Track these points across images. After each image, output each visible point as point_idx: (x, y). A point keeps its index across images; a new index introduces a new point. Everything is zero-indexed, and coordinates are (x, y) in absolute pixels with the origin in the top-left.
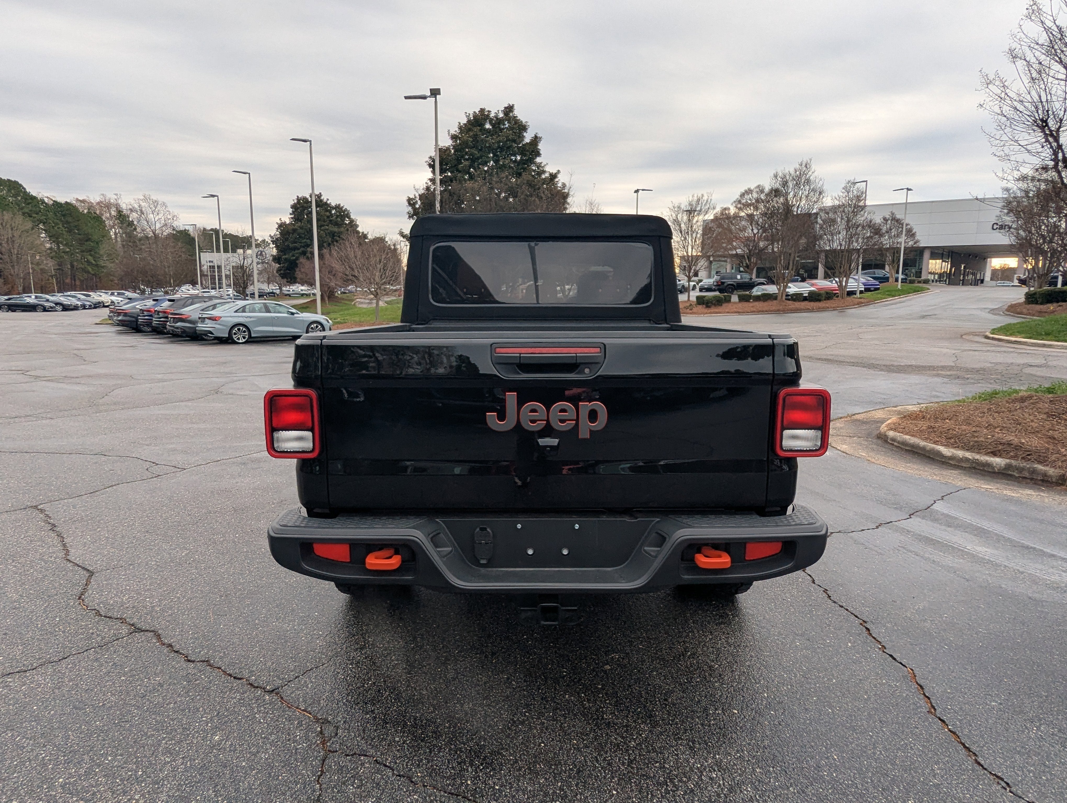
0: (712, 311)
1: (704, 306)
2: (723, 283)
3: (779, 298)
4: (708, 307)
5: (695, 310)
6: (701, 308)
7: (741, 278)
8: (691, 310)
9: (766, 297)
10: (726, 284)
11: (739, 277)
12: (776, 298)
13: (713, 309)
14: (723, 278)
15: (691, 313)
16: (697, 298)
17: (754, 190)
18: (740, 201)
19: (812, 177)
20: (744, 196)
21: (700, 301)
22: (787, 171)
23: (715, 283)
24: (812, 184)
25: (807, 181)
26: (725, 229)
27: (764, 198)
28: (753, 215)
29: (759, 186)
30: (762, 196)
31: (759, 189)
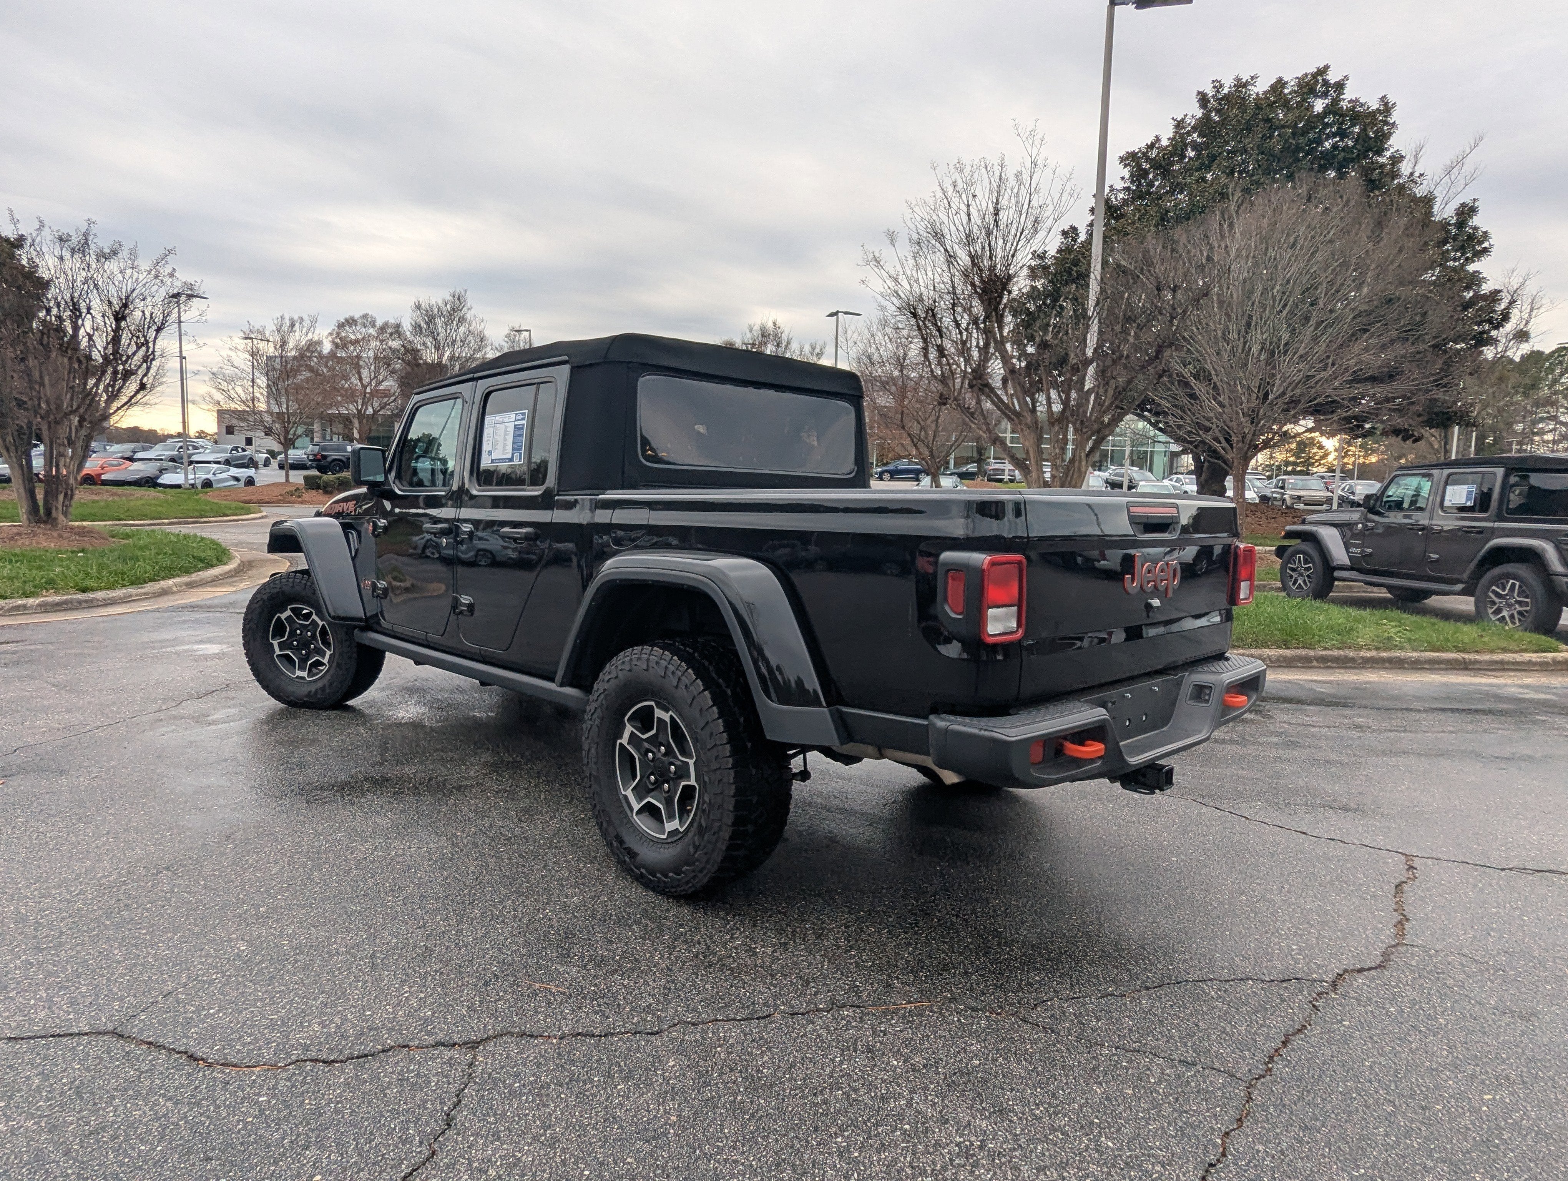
2: (325, 457)
6: (315, 495)
10: (329, 459)
14: (324, 449)
15: (301, 503)
16: (306, 478)
17: (360, 321)
18: (338, 334)
19: (468, 316)
20: (347, 328)
21: (311, 484)
22: (433, 302)
23: (311, 457)
24: (470, 325)
25: (462, 320)
26: (318, 374)
27: (375, 334)
28: (358, 357)
29: (365, 316)
30: (372, 331)
31: (367, 320)
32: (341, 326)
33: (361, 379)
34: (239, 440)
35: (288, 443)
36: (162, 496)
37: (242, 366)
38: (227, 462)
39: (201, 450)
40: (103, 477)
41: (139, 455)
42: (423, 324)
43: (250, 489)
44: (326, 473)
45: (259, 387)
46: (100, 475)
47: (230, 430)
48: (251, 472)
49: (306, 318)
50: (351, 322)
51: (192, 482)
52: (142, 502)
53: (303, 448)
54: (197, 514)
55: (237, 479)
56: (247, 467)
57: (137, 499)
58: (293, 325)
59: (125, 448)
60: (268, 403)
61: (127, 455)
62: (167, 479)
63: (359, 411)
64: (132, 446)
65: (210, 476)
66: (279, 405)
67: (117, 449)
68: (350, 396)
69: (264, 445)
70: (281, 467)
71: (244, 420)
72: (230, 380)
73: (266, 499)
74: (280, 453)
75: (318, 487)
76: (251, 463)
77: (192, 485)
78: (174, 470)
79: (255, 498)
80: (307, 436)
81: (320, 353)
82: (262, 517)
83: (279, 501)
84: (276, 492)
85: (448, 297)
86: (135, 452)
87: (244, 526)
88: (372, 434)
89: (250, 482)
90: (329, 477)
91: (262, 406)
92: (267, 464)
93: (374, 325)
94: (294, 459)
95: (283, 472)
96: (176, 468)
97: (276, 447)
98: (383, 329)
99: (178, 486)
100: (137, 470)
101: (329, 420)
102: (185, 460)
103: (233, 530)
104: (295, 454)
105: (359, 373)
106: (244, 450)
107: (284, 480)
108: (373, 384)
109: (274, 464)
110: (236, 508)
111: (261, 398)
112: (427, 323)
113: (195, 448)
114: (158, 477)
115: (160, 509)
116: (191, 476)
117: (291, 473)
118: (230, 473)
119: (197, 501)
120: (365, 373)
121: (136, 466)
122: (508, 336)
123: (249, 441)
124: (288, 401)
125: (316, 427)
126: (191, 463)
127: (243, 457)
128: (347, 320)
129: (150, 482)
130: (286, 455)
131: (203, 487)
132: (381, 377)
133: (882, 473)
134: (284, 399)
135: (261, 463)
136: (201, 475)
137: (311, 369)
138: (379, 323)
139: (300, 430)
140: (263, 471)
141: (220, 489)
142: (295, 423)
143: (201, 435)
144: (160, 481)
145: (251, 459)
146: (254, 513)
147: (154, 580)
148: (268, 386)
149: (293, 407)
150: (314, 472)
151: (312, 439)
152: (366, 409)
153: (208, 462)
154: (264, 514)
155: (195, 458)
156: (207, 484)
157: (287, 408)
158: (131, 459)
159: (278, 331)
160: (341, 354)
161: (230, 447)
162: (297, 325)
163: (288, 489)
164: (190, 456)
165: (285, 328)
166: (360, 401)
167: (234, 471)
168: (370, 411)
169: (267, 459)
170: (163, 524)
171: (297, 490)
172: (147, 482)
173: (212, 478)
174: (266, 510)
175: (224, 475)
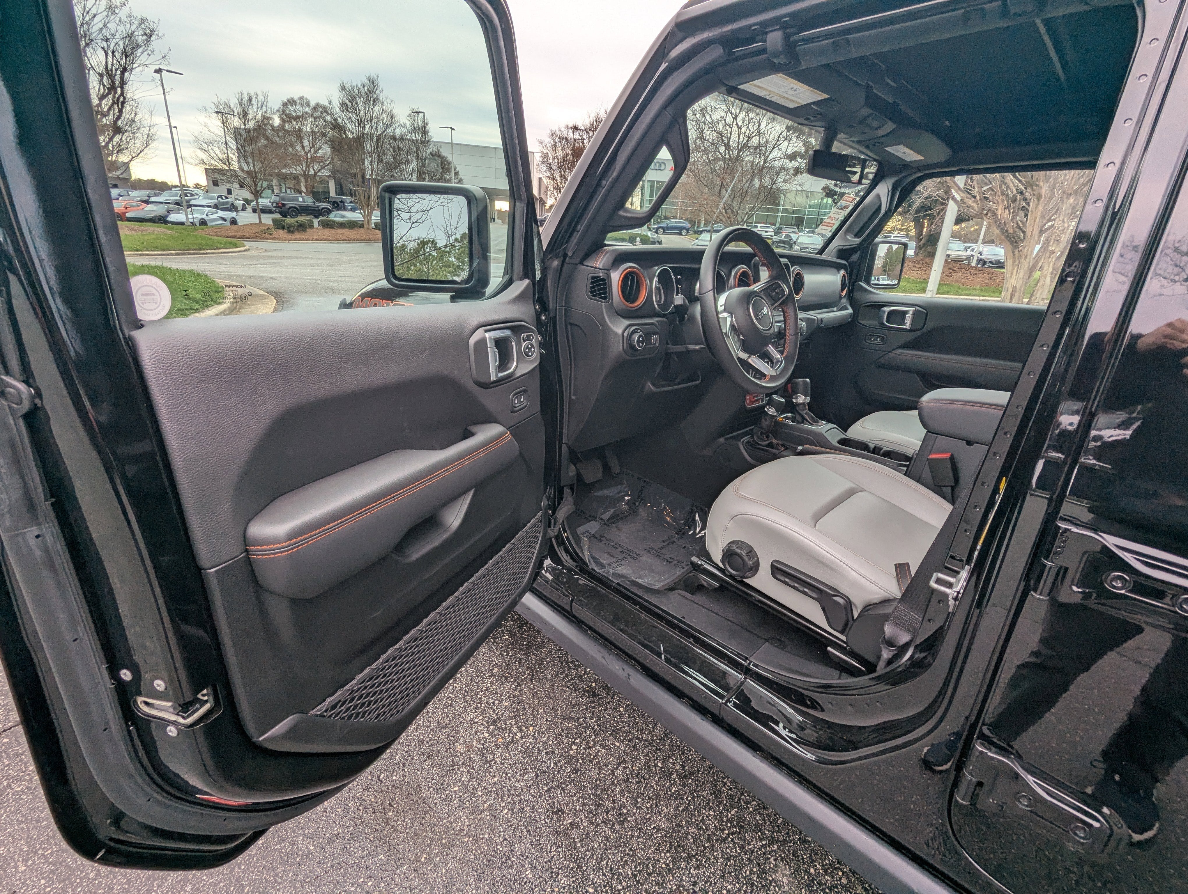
0: (298, 237)
2: (284, 205)
3: (366, 226)
4: (290, 232)
6: (281, 233)
7: (304, 201)
8: (270, 234)
9: (352, 225)
10: (287, 207)
11: (301, 199)
12: (361, 226)
13: (297, 235)
14: (283, 199)
15: (272, 239)
16: (274, 221)
17: (298, 102)
18: (284, 111)
19: (381, 98)
20: (289, 107)
21: (278, 225)
22: (354, 84)
23: (275, 205)
24: (383, 104)
25: (376, 101)
26: (272, 142)
27: (310, 112)
28: (300, 130)
29: (301, 98)
30: (307, 109)
31: (304, 101)
32: (285, 105)
33: (303, 147)
34: (222, 189)
35: (257, 194)
36: (169, 232)
37: (216, 132)
38: (216, 206)
39: (196, 197)
40: (127, 215)
41: (153, 199)
42: (348, 102)
43: (234, 227)
44: (286, 216)
45: (231, 149)
46: (124, 213)
47: (215, 183)
48: (233, 214)
49: (260, 94)
50: (292, 102)
51: (192, 220)
52: (153, 236)
53: (267, 198)
54: (195, 247)
55: (224, 219)
56: (230, 210)
57: (149, 234)
58: (250, 99)
59: (142, 194)
60: (239, 161)
61: (146, 198)
62: (174, 217)
63: (305, 172)
64: (147, 192)
65: (204, 216)
66: (248, 163)
67: (137, 194)
68: (297, 159)
69: (240, 195)
70: (254, 211)
71: (223, 174)
72: (209, 143)
73: (247, 235)
74: (253, 201)
75: (283, 228)
76: (233, 208)
77: (192, 223)
78: (178, 211)
79: (238, 234)
80: (269, 188)
81: (272, 126)
82: (246, 250)
83: (256, 237)
84: (254, 231)
85: (365, 81)
86: (150, 197)
87: (233, 257)
88: (315, 190)
89: (234, 222)
90: (289, 220)
91: (235, 166)
92: (244, 208)
93: (309, 106)
94: (263, 206)
95: (256, 215)
96: (179, 209)
97: (249, 196)
98: (315, 109)
99: (182, 224)
100: (151, 210)
101: (284, 178)
102: (184, 204)
103: (225, 261)
104: (264, 202)
105: (302, 143)
106: (226, 198)
107: (257, 221)
108: (312, 150)
109: (249, 209)
110: (226, 243)
111: (234, 157)
112: (351, 102)
113: (192, 195)
114: (167, 216)
115: (167, 242)
116: (190, 216)
117: (262, 215)
118: (218, 215)
119: (196, 236)
120: (306, 143)
121: (150, 207)
122: (410, 116)
123: (229, 192)
124: (253, 161)
125: (275, 182)
126: (189, 206)
127: (227, 203)
128: (289, 101)
129: (161, 220)
130: (257, 202)
131: (200, 225)
132: (317, 146)
133: (657, 229)
134: (250, 160)
135: (240, 208)
136: (197, 215)
137: (267, 138)
138: (313, 103)
139: (265, 184)
140: (242, 213)
141: (212, 226)
142: (261, 179)
143: (197, 186)
144: (168, 219)
145: (232, 204)
146: (240, 247)
148: (238, 149)
149: (258, 165)
150: (278, 216)
151: (273, 191)
152: (309, 171)
153: (202, 206)
154: (247, 248)
155: (193, 202)
156: (203, 223)
157: (254, 166)
158: (147, 202)
159: (240, 104)
160: (287, 127)
161: (216, 195)
162: (254, 99)
163: (262, 228)
164: (188, 201)
165: (245, 101)
166: (304, 164)
167: (221, 214)
168: (312, 172)
169: (243, 205)
170: (172, 255)
171: (268, 229)
172: (160, 220)
173: (206, 218)
174: (248, 244)
175: (214, 216)
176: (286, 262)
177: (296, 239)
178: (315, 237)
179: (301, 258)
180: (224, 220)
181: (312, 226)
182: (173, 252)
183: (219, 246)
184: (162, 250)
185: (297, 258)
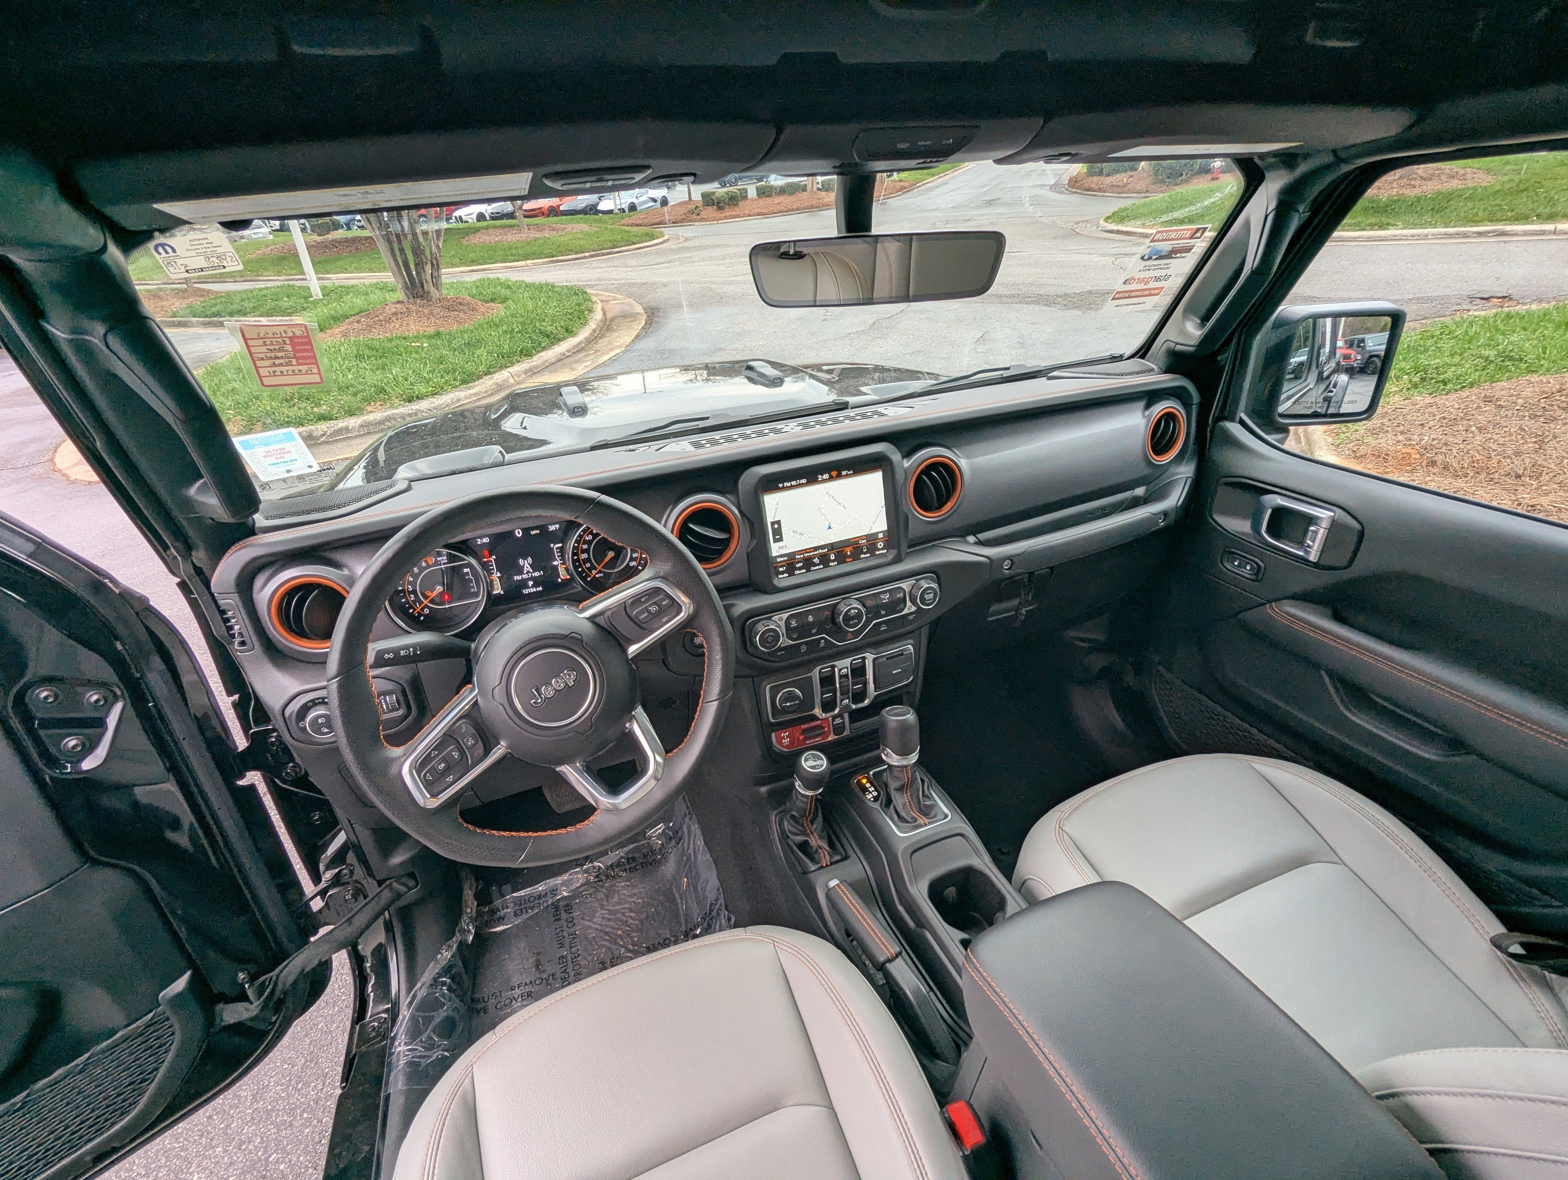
0: (727, 214)
1: (715, 207)
3: (809, 188)
4: (720, 208)
5: (704, 214)
6: (711, 211)
8: (698, 215)
9: (793, 189)
12: (803, 189)
13: (728, 212)
15: (700, 221)
16: (704, 196)
21: (707, 200)
36: (587, 228)
40: (561, 208)
46: (559, 206)
52: (570, 235)
54: (610, 245)
73: (673, 219)
75: (713, 204)
77: (621, 209)
79: (664, 219)
82: (664, 242)
83: (682, 221)
84: (679, 212)
87: (646, 254)
89: (664, 202)
110: (645, 234)
114: (597, 204)
115: (584, 241)
116: (618, 202)
129: (593, 209)
131: (630, 211)
144: (599, 208)
146: (658, 238)
147: (490, 373)
154: (666, 237)
156: (633, 207)
163: (690, 207)
170: (585, 257)
171: (697, 207)
172: (591, 209)
173: (636, 201)
174: (668, 232)
175: (644, 198)
176: (697, 255)
177: (725, 218)
178: (747, 212)
179: (719, 246)
180: (654, 200)
181: (745, 197)
182: (587, 254)
183: (634, 241)
184: (577, 253)
185: (714, 246)
